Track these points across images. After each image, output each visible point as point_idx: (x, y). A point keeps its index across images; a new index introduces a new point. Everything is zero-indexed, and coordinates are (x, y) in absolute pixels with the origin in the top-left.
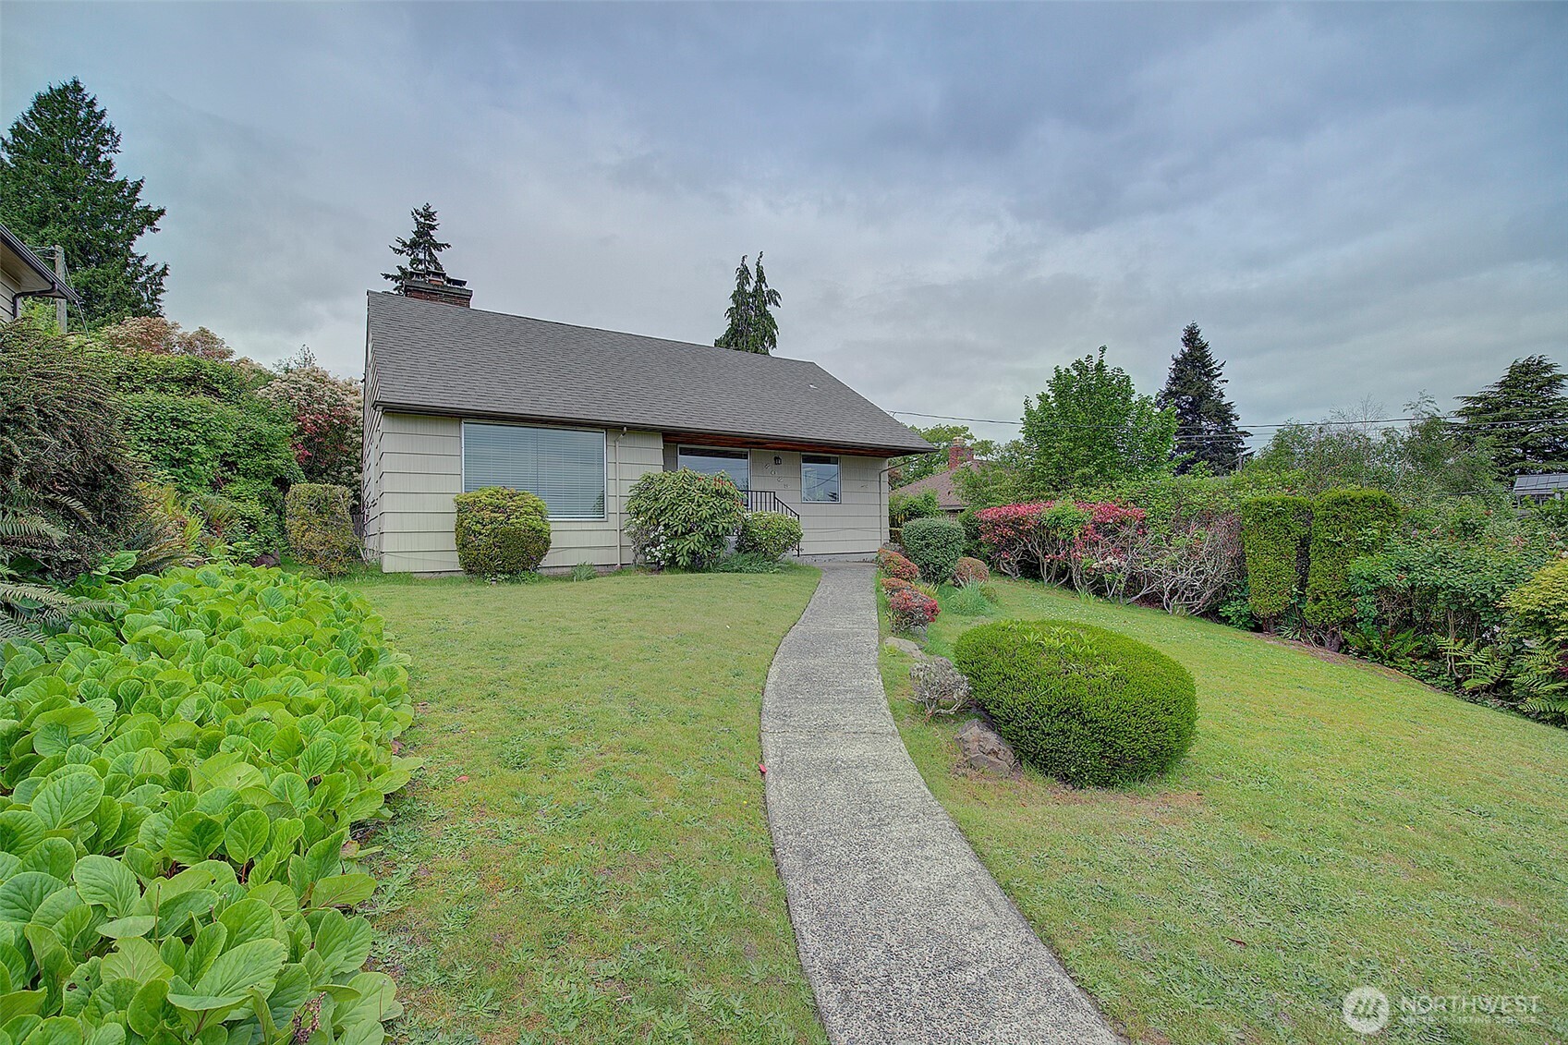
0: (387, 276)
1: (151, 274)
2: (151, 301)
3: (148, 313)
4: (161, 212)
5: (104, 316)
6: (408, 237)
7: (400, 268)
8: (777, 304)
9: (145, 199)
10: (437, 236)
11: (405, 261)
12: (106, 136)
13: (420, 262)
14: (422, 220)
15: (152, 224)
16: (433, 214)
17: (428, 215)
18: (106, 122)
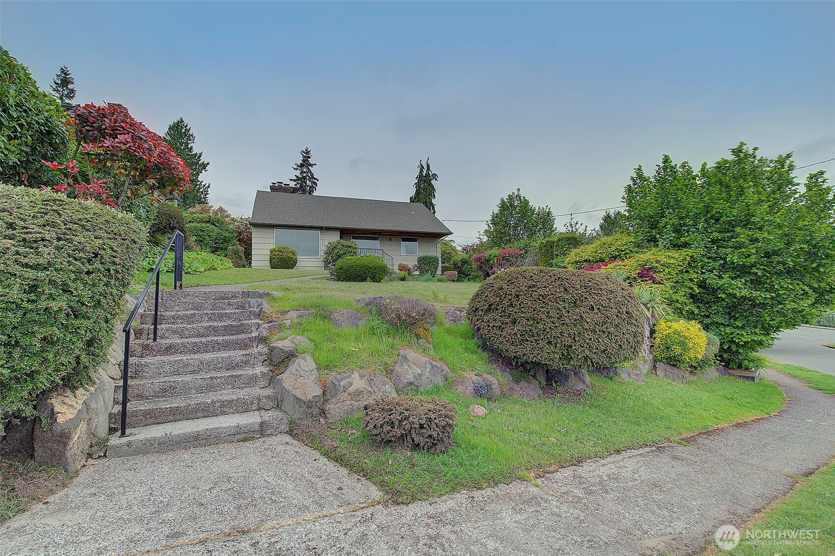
0: (291, 180)
1: (205, 188)
2: (204, 198)
3: (203, 203)
4: (208, 164)
5: (189, 205)
6: (300, 162)
7: (296, 176)
8: (436, 180)
9: (203, 159)
10: (311, 161)
11: (298, 173)
12: (190, 137)
13: (305, 172)
14: (305, 155)
15: (205, 168)
16: (309, 151)
17: (308, 152)
18: (191, 132)
